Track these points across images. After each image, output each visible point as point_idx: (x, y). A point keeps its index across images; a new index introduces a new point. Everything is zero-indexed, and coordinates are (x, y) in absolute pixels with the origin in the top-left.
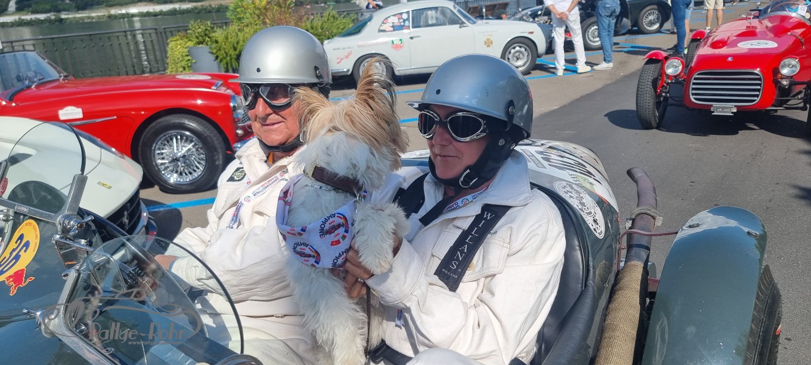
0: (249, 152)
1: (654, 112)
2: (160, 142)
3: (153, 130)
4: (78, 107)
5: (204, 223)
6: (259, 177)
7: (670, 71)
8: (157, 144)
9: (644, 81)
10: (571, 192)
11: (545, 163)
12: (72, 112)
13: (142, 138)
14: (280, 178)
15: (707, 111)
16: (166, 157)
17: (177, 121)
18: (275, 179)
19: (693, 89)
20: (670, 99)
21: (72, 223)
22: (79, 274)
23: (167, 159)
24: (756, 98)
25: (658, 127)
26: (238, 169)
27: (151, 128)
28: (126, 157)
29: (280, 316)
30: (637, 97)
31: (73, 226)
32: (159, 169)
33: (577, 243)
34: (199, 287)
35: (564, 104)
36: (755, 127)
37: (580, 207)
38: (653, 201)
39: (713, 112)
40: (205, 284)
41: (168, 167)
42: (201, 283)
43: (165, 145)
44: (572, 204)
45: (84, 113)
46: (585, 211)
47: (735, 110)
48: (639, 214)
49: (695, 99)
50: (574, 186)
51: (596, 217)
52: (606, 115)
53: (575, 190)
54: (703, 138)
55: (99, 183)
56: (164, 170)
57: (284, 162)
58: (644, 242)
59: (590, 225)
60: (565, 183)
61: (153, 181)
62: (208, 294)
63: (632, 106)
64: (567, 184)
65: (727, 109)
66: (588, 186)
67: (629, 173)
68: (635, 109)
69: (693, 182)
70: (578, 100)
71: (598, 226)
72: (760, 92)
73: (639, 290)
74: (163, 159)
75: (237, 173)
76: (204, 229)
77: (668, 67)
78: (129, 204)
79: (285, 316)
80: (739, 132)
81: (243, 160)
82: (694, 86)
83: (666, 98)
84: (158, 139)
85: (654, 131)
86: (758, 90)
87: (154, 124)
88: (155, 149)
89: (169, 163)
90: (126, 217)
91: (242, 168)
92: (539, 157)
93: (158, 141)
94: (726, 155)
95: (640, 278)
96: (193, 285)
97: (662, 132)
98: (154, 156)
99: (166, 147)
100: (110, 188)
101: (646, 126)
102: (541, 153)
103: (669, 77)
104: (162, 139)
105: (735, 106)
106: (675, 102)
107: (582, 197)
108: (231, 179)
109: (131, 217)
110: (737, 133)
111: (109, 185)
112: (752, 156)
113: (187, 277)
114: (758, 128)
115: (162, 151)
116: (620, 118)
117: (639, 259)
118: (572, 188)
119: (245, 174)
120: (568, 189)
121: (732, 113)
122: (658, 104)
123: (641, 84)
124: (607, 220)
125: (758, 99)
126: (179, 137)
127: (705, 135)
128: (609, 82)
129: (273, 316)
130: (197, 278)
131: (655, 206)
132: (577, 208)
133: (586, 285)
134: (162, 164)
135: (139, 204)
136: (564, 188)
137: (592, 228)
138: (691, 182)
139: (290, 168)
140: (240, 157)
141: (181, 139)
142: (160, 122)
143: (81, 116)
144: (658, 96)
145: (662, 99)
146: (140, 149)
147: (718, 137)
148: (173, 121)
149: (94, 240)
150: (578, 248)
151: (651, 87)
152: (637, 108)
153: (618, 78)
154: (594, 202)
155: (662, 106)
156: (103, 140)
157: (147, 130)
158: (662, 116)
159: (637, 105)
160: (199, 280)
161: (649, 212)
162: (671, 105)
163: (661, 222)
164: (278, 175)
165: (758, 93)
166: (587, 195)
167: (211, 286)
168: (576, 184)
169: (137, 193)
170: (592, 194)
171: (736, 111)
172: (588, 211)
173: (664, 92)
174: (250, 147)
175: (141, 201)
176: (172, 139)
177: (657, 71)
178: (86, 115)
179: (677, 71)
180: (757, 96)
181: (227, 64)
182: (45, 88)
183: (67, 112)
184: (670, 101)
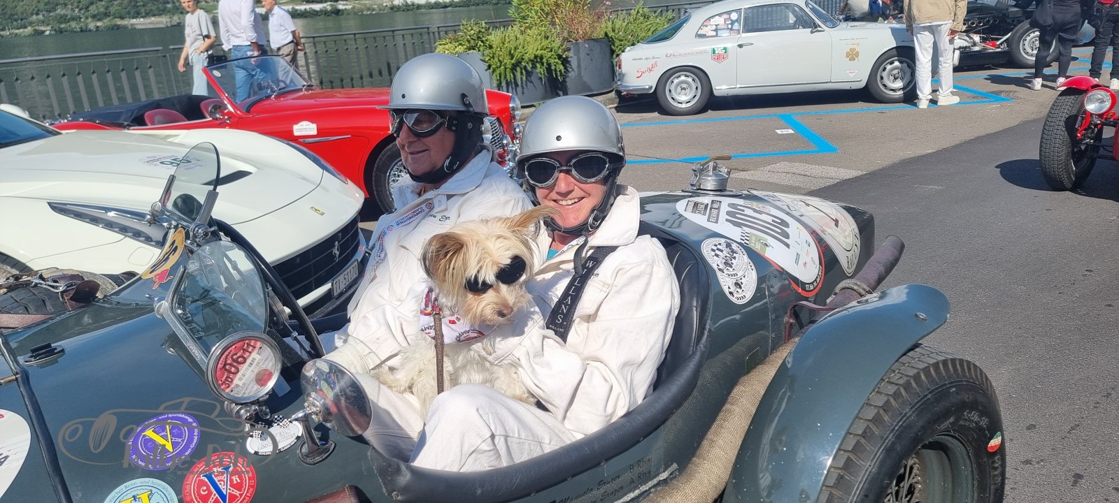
1: (1068, 165)
2: (396, 167)
3: (388, 154)
4: (312, 123)
7: (1092, 107)
8: (392, 169)
10: (722, 251)
11: (724, 218)
12: (305, 128)
13: (377, 163)
18: (420, 210)
21: (200, 231)
22: (185, 269)
25: (1074, 189)
27: (388, 151)
28: (349, 182)
33: (695, 304)
37: (721, 267)
44: (711, 262)
45: (318, 129)
46: (727, 272)
50: (734, 245)
51: (744, 281)
52: (997, 167)
53: (731, 249)
55: (312, 207)
59: (726, 288)
60: (723, 241)
63: (1034, 155)
64: (725, 242)
68: (1038, 159)
70: (969, 142)
71: (740, 291)
77: (1089, 102)
78: (341, 234)
84: (394, 164)
85: (1067, 194)
88: (389, 175)
90: (336, 247)
93: (394, 166)
98: (389, 183)
100: (323, 214)
101: (1055, 185)
103: (1091, 115)
104: (398, 164)
107: (735, 258)
109: (343, 249)
111: (322, 211)
118: (728, 245)
120: (722, 247)
122: (1076, 155)
123: (1049, 123)
132: (715, 266)
133: (696, 349)
135: (356, 234)
136: (716, 245)
137: (726, 291)
139: (436, 201)
143: (314, 132)
144: (1077, 143)
145: (1084, 147)
150: (695, 309)
151: (1064, 129)
152: (1041, 157)
154: (752, 264)
156: (332, 164)
157: (383, 152)
158: (1083, 173)
164: (423, 206)
166: (746, 256)
168: (739, 243)
169: (353, 223)
170: (755, 256)
172: (734, 273)
173: (1088, 138)
175: (359, 230)
177: (1073, 107)
178: (321, 132)
179: (1101, 109)
181: (500, 74)
182: (285, 99)
183: (302, 127)
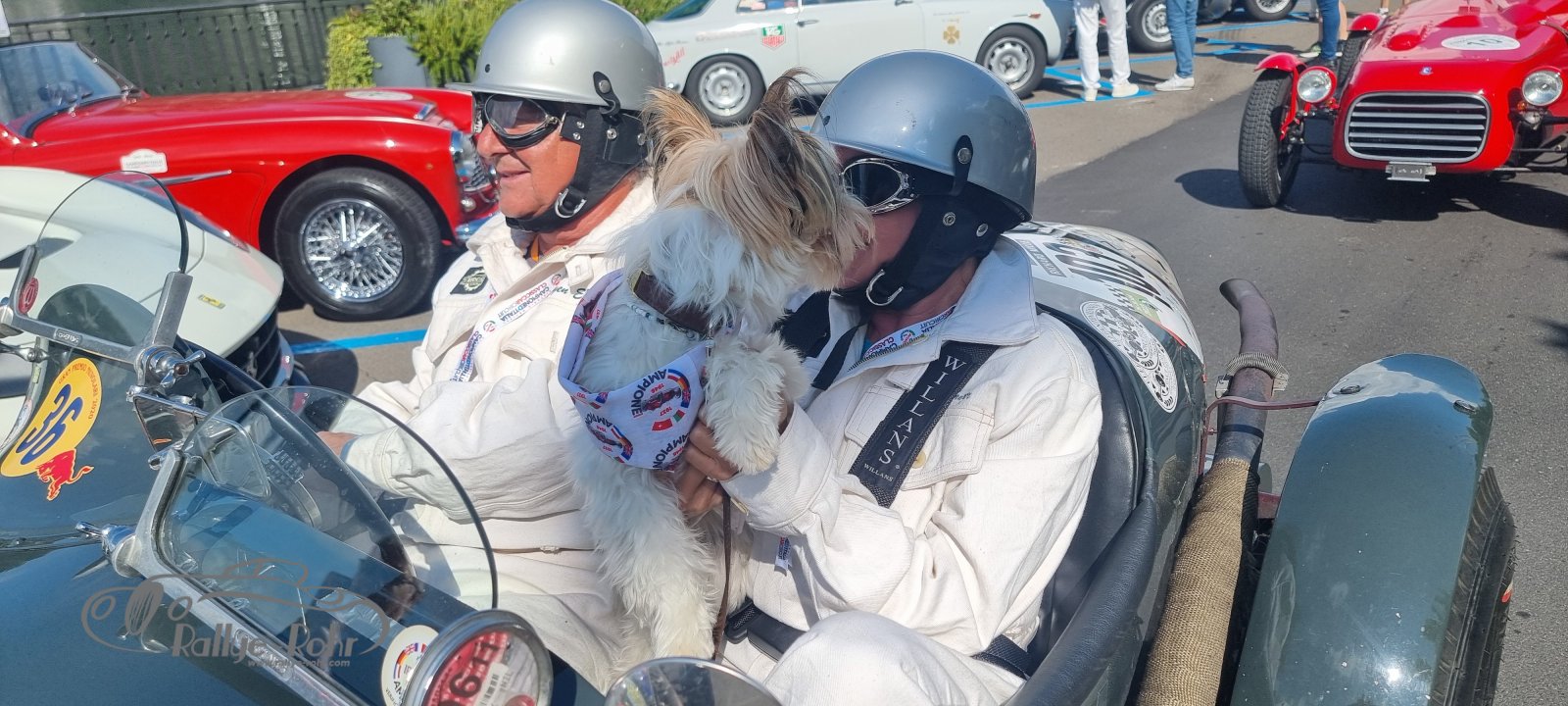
0: (493, 238)
1: (1273, 173)
2: (315, 220)
3: (300, 198)
4: (157, 151)
5: (406, 374)
6: (511, 286)
7: (1307, 94)
8: (308, 224)
9: (1255, 113)
10: (1114, 323)
11: (1064, 267)
12: (147, 161)
13: (280, 213)
14: (552, 287)
15: (1378, 172)
16: (327, 250)
17: (347, 181)
18: (542, 289)
19: (1352, 129)
20: (1305, 148)
21: (164, 364)
22: (183, 459)
23: (329, 255)
24: (1475, 149)
25: (1281, 204)
26: (471, 271)
27: (298, 193)
28: (251, 248)
29: (552, 549)
30: (1241, 143)
31: (167, 370)
32: (313, 273)
33: (1123, 420)
34: (398, 492)
35: (1097, 156)
36: (1472, 206)
37: (1130, 351)
38: (1270, 344)
39: (1390, 175)
40: (412, 487)
41: (330, 270)
42: (401, 485)
43: (324, 226)
44: (1115, 344)
45: (169, 163)
46: (1141, 360)
47: (1432, 172)
48: (1244, 368)
49: (1355, 149)
50: (1119, 311)
51: (1162, 372)
52: (1178, 180)
53: (1121, 318)
54: (1367, 225)
55: (201, 297)
56: (322, 275)
57: (558, 255)
58: (1252, 420)
59: (1150, 386)
60: (1101, 306)
61: (302, 297)
62: (416, 506)
63: (1230, 163)
64: (1106, 307)
65: (1417, 170)
66: (1147, 312)
67: (1225, 290)
68: (1236, 168)
69: (1347, 312)
70: (1125, 149)
71: (1164, 389)
72: (1482, 136)
73: (1240, 513)
74: (321, 253)
75: (470, 279)
76: (406, 385)
77: (1304, 86)
78: (257, 339)
79: (562, 550)
80: (1439, 214)
81: (482, 252)
82: (1353, 124)
83: (1297, 147)
84: (310, 216)
85: (1273, 210)
86: (1480, 133)
87: (303, 185)
88: (304, 235)
89: (333, 261)
90: (252, 362)
91: (481, 268)
92: (1052, 254)
93: (312, 219)
94: (1412, 260)
95: (1243, 489)
96: (387, 488)
97: (1286, 213)
98: (304, 247)
99: (327, 231)
100: (221, 306)
101: (1255, 200)
102: (1054, 247)
103: (1305, 105)
104: (319, 216)
105: (1433, 164)
106: (1314, 156)
107: (1135, 333)
108: (459, 289)
109: (261, 363)
110: (1435, 217)
111: (219, 301)
112: (1463, 261)
113: (375, 472)
114: (1477, 208)
115: (320, 239)
116: (1206, 186)
117: (1242, 452)
118: (1116, 315)
119: (486, 279)
120: (1109, 316)
121: (1427, 177)
122: (1281, 159)
123: (1248, 117)
124: (1181, 377)
125: (1478, 151)
126: (351, 212)
127: (1372, 220)
128: (1186, 114)
129: (537, 550)
130: (395, 473)
131: (1274, 354)
132: (1125, 352)
133: (1139, 500)
134: (319, 263)
135: (275, 340)
136: (1099, 314)
137: (1153, 392)
138: (1343, 311)
139: (570, 267)
140: (476, 247)
141: (356, 215)
142: (314, 183)
143: (163, 168)
144: (1282, 142)
145: (1289, 148)
146: (276, 233)
147: (1398, 224)
148: (339, 181)
149: (205, 398)
150: (1125, 429)
151: (1269, 125)
152: (1240, 166)
153: (1204, 106)
154: (1158, 342)
155: (1288, 164)
156: (206, 214)
157: (290, 197)
158: (1288, 183)
159: (1240, 161)
160: (398, 477)
161: (1262, 364)
162: (1310, 160)
163: (1286, 384)
164: (548, 281)
165: (1478, 139)
166: (1145, 329)
167: (421, 488)
168: (1123, 308)
169: (271, 320)
170: (1153, 327)
171: (1434, 173)
172: (1147, 360)
173: (1294, 136)
174: (495, 227)
175: (279, 333)
176: (337, 216)
177: (1282, 93)
178: (174, 167)
179: (1320, 94)
180: (1477, 144)
182: (94, 113)
183: (138, 160)
184: (1306, 153)
